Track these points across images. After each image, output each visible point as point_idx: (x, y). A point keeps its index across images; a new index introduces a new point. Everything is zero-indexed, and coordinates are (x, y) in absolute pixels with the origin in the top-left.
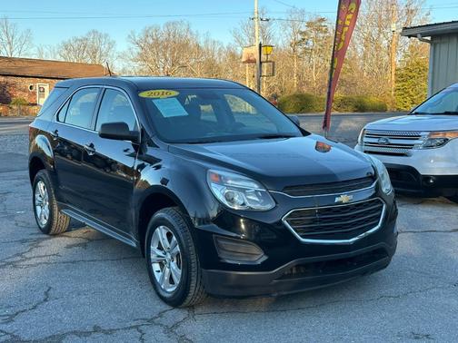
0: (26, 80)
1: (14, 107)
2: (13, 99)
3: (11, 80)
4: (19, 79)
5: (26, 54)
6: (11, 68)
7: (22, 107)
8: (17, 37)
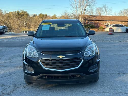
0: (104, 22)
1: (100, 29)
2: (100, 27)
3: (100, 22)
4: (102, 22)
5: (110, 15)
6: (100, 19)
7: (101, 29)
8: (108, 10)
